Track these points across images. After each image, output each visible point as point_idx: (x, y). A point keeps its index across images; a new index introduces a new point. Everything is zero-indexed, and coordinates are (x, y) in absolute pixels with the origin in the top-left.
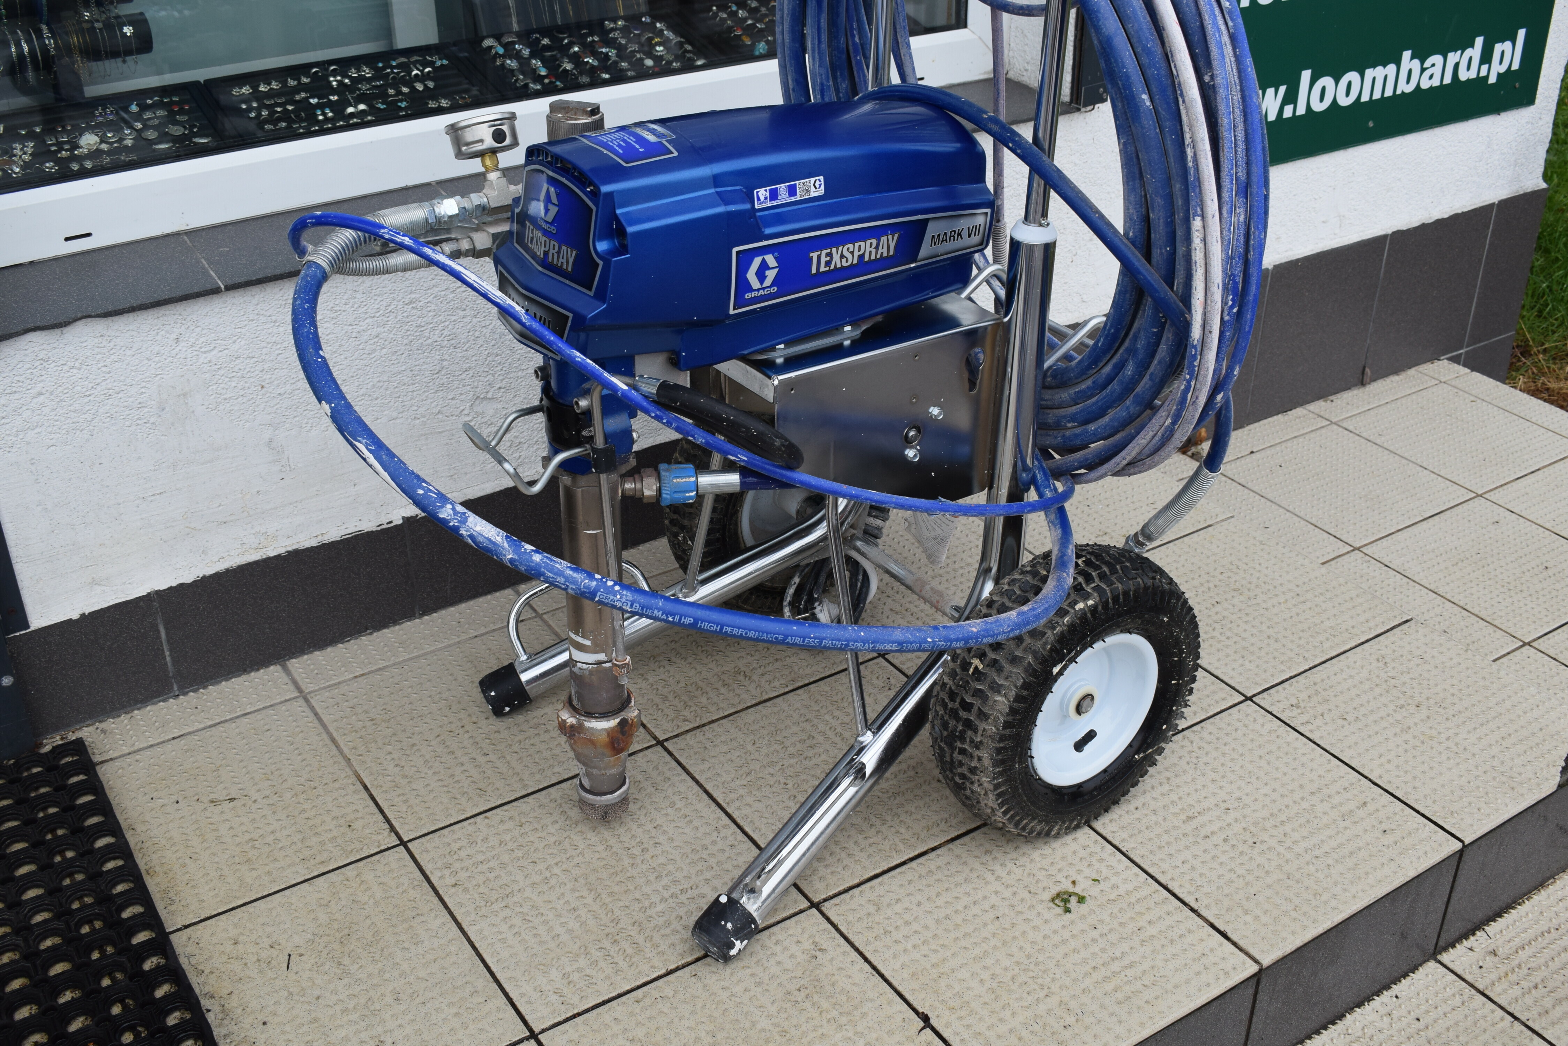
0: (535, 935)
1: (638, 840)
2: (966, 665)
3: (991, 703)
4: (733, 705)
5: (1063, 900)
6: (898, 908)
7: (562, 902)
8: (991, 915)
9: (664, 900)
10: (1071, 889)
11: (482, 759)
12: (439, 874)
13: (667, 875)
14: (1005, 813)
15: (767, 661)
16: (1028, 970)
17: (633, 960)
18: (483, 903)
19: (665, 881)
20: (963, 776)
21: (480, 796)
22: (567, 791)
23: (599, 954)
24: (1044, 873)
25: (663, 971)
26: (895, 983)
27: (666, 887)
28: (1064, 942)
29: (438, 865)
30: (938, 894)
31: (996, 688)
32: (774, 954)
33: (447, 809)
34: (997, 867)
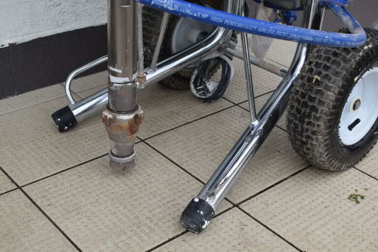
0: (96, 226)
1: (141, 181)
2: (310, 80)
3: (325, 96)
4: (174, 125)
5: (354, 198)
6: (277, 205)
7: (107, 210)
8: (322, 206)
9: (159, 207)
10: (356, 193)
11: (56, 150)
12: (40, 201)
13: (158, 195)
14: (327, 155)
15: (185, 108)
16: (349, 229)
17: (150, 235)
18: (66, 213)
19: (158, 198)
20: (308, 137)
21: (57, 165)
22: (101, 162)
23: (131, 233)
24: (341, 187)
25: (167, 239)
26: (286, 239)
27: (159, 201)
28: (362, 216)
29: (39, 196)
30: (294, 198)
31: (328, 88)
32: (222, 229)
33: (41, 172)
34: (318, 185)
